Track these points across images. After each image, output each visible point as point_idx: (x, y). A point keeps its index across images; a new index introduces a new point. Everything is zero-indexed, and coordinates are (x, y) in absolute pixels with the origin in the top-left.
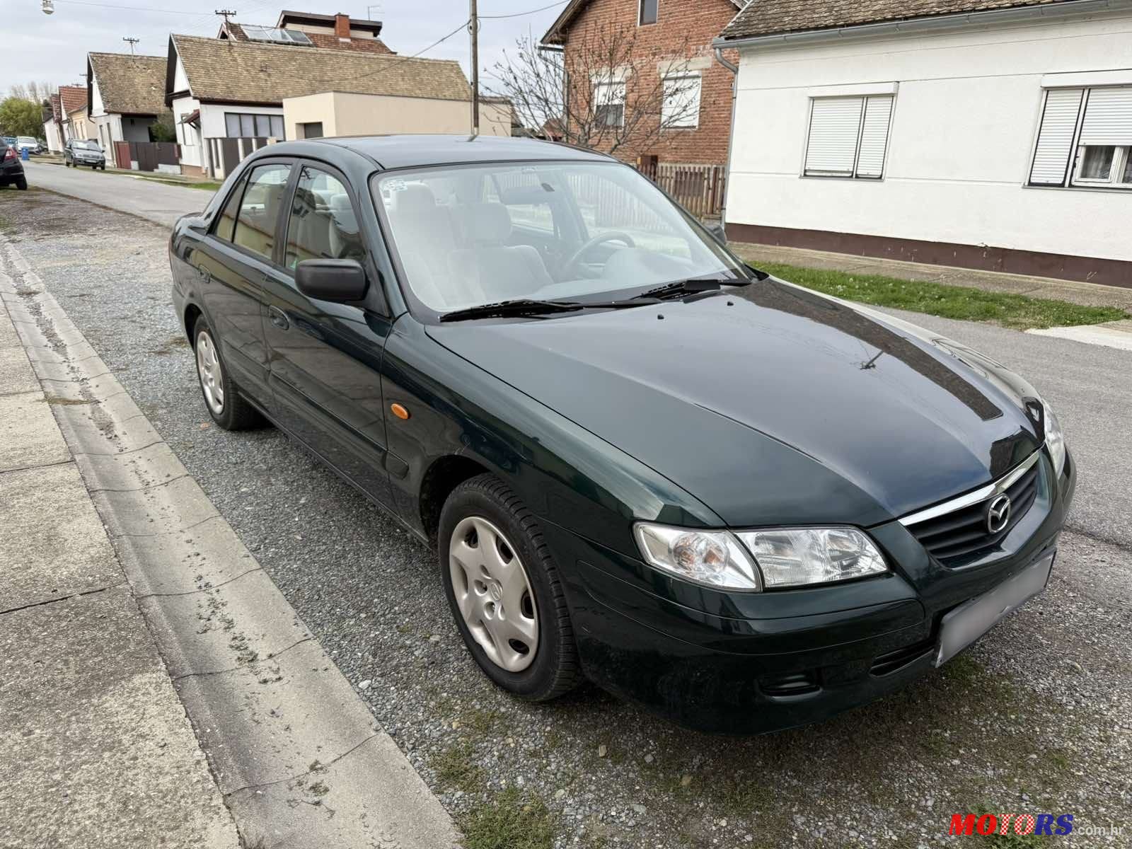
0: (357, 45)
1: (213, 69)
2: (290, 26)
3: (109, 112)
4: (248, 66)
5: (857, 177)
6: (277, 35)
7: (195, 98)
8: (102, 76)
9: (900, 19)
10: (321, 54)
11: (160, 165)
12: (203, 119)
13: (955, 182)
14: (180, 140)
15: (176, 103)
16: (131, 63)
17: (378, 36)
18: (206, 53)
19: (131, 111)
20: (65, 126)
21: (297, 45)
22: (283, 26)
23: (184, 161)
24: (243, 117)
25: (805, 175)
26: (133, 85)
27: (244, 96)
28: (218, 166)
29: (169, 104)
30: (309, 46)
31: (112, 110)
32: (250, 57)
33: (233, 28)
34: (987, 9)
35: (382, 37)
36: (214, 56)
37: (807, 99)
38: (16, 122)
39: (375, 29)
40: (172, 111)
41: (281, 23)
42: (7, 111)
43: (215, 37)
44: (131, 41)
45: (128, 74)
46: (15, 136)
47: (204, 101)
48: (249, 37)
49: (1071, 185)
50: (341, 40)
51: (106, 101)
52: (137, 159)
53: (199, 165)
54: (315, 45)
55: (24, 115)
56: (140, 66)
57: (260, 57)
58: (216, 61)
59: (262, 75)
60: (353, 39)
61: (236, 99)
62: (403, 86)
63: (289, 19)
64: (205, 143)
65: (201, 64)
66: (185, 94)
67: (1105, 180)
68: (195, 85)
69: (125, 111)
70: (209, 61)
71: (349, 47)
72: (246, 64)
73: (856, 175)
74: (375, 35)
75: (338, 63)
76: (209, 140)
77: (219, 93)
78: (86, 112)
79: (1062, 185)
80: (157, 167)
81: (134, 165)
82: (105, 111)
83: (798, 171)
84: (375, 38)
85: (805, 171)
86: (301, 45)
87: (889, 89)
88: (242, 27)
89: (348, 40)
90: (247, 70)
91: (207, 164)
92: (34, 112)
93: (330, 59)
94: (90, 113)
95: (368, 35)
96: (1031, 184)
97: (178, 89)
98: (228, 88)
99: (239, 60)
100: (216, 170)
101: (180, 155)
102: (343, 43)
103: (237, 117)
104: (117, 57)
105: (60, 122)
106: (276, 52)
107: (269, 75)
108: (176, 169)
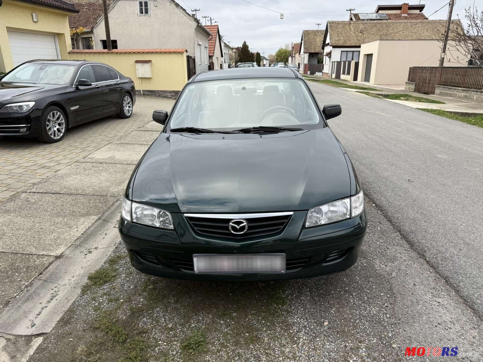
0: (411, 16)
1: (341, 33)
2: (380, 12)
3: (305, 53)
4: (355, 31)
6: (374, 16)
7: (331, 46)
8: (305, 39)
10: (389, 23)
11: (316, 73)
12: (332, 54)
14: (324, 63)
15: (326, 48)
16: (317, 33)
17: (422, 11)
18: (339, 27)
19: (313, 52)
20: (293, 58)
21: (381, 20)
22: (377, 12)
23: (324, 71)
24: (348, 52)
26: (316, 42)
27: (350, 44)
28: (334, 73)
29: (323, 48)
30: (386, 19)
31: (306, 51)
32: (357, 27)
33: (356, 16)
35: (424, 12)
36: (342, 28)
38: (281, 57)
39: (421, 8)
40: (324, 51)
41: (377, 11)
42: (279, 53)
43: (348, 20)
44: (318, 25)
45: (315, 37)
46: (278, 63)
47: (334, 47)
48: (361, 18)
50: (403, 15)
51: (305, 48)
52: (310, 71)
53: (328, 72)
54: (390, 19)
55: (284, 55)
56: (320, 34)
57: (361, 27)
58: (343, 30)
59: (360, 34)
60: (408, 14)
61: (347, 45)
62: (426, 34)
63: (381, 8)
64: (331, 63)
65: (336, 32)
66: (328, 44)
68: (332, 40)
69: (311, 52)
70: (340, 30)
71: (406, 18)
72: (355, 30)
74: (421, 11)
75: (396, 26)
76: (333, 62)
77: (341, 43)
78: (299, 53)
80: (315, 73)
81: (309, 72)
82: (304, 52)
84: (420, 13)
86: (382, 20)
88: (359, 15)
89: (406, 15)
90: (354, 33)
91: (330, 72)
92: (287, 53)
93: (392, 25)
94: (300, 53)
95: (417, 12)
97: (327, 43)
98: (345, 41)
99: (352, 29)
100: (333, 74)
101: (323, 69)
102: (403, 16)
103: (346, 53)
104: (312, 31)
105: (292, 57)
106: (368, 24)
107: (363, 34)
108: (321, 74)
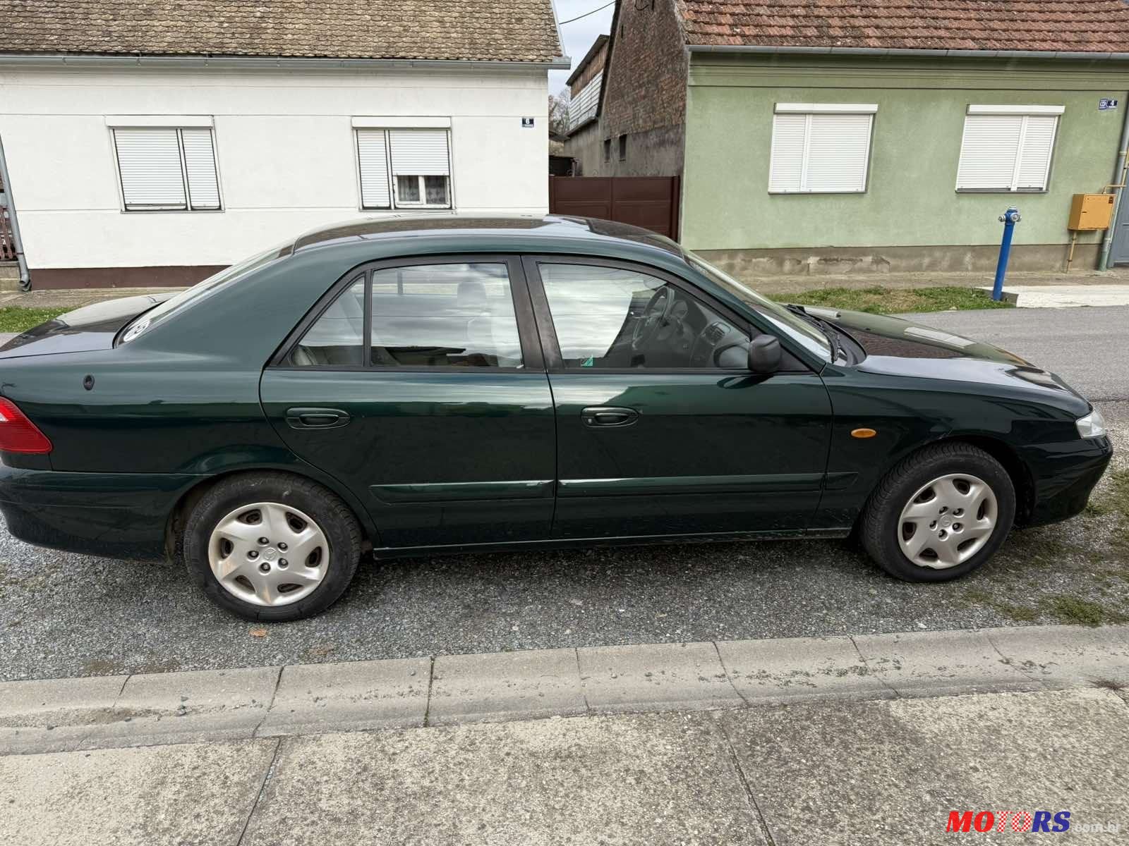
5: (193, 209)
9: (204, 55)
13: (298, 210)
25: (127, 210)
34: (293, 56)
37: (105, 128)
49: (396, 208)
67: (418, 202)
73: (191, 207)
79: (389, 208)
83: (118, 207)
85: (126, 205)
87: (207, 122)
96: (365, 208)
